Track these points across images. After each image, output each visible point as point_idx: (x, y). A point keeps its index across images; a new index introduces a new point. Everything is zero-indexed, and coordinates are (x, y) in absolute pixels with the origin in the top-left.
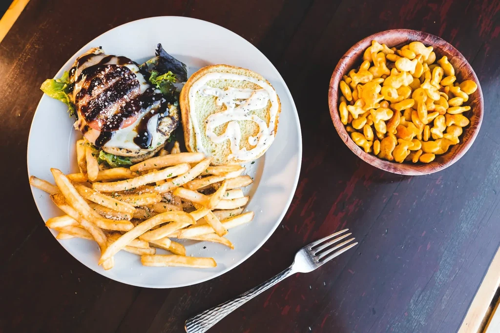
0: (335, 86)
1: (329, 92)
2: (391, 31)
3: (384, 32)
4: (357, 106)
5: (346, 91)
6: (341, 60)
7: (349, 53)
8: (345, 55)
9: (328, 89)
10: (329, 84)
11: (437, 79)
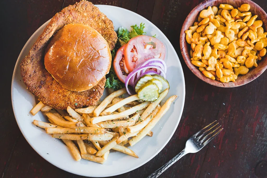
0: (192, 67)
1: (193, 72)
2: (188, 16)
3: (186, 19)
4: (211, 65)
5: (199, 64)
6: (182, 52)
7: (182, 46)
8: (181, 49)
9: (191, 71)
10: (189, 69)
11: (229, 18)
